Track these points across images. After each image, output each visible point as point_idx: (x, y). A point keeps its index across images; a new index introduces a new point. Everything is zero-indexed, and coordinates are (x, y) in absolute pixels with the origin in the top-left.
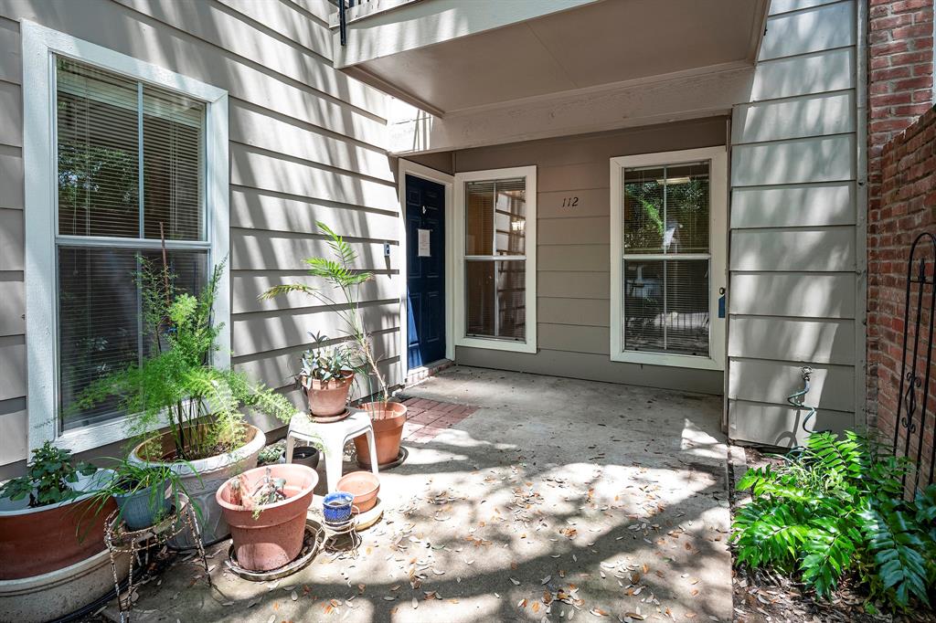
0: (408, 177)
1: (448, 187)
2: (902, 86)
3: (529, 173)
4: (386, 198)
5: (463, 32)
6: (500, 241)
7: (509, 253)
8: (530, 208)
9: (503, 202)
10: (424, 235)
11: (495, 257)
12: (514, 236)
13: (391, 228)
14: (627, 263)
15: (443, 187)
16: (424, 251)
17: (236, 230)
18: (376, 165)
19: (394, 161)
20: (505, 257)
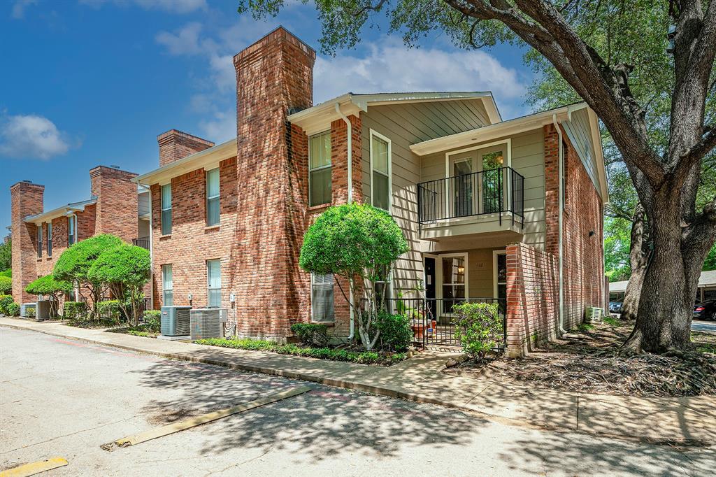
0: (426, 258)
1: (436, 259)
2: (553, 243)
3: (466, 255)
4: (420, 266)
5: (451, 235)
6: (454, 278)
7: (458, 282)
8: (466, 263)
9: (455, 262)
10: (429, 276)
11: (453, 284)
12: (460, 275)
13: (422, 275)
14: (499, 286)
15: (434, 260)
16: (429, 283)
17: (394, 278)
18: (418, 256)
19: (422, 254)
20: (456, 284)
